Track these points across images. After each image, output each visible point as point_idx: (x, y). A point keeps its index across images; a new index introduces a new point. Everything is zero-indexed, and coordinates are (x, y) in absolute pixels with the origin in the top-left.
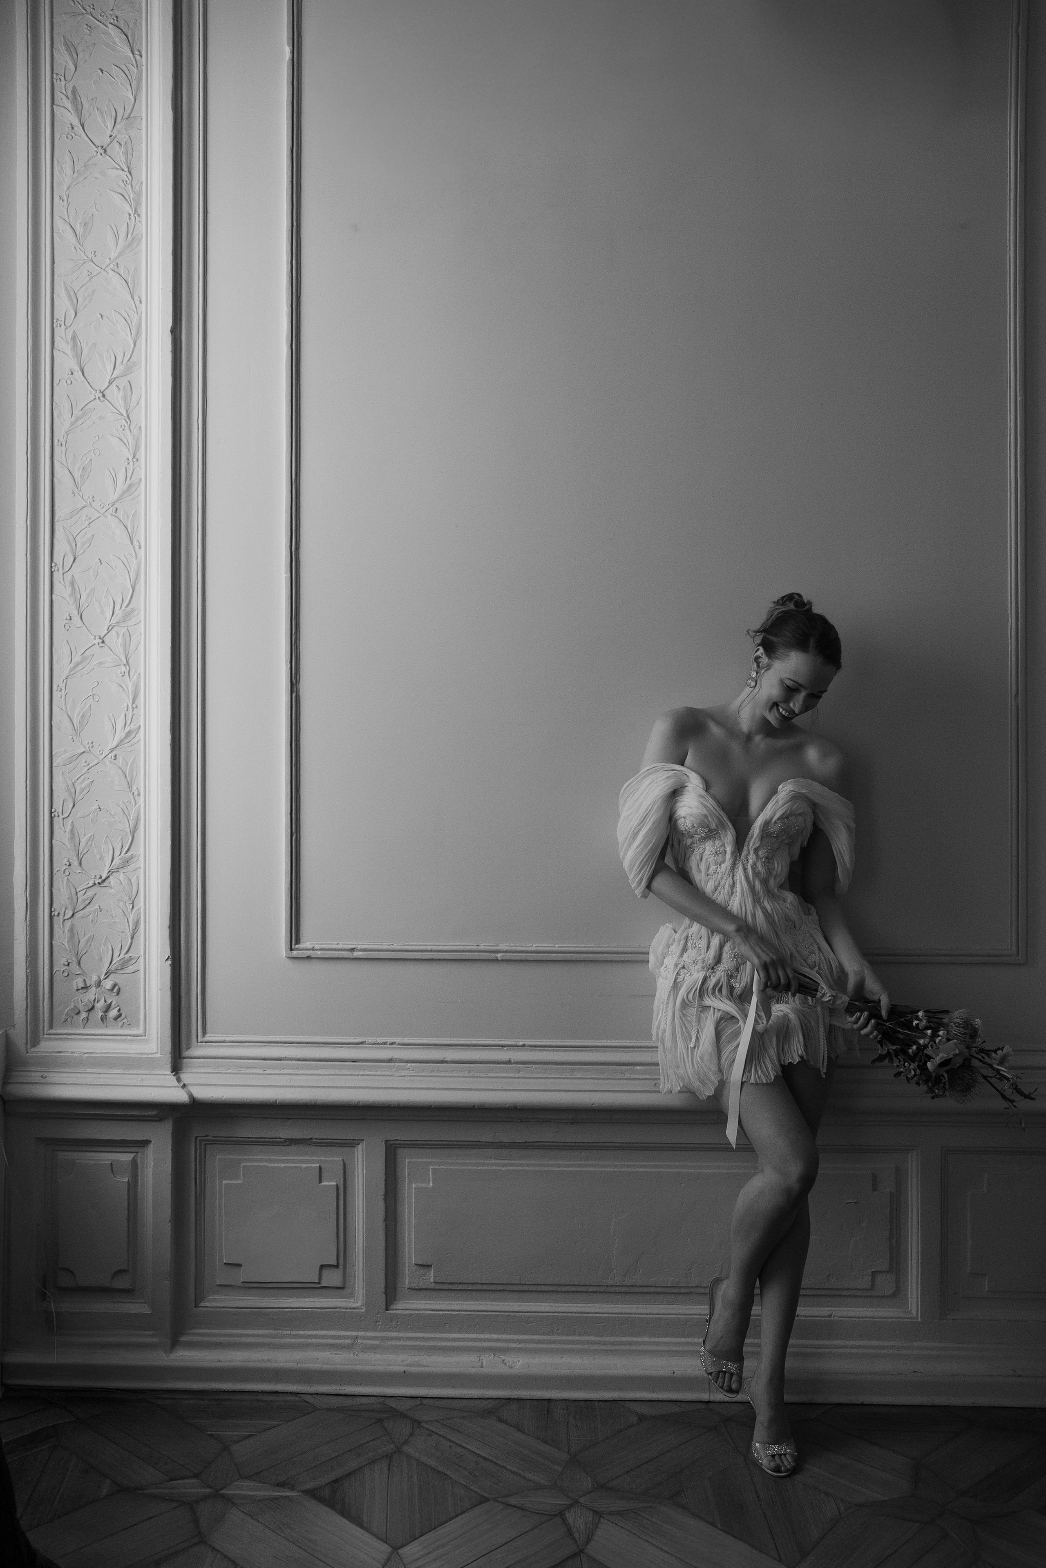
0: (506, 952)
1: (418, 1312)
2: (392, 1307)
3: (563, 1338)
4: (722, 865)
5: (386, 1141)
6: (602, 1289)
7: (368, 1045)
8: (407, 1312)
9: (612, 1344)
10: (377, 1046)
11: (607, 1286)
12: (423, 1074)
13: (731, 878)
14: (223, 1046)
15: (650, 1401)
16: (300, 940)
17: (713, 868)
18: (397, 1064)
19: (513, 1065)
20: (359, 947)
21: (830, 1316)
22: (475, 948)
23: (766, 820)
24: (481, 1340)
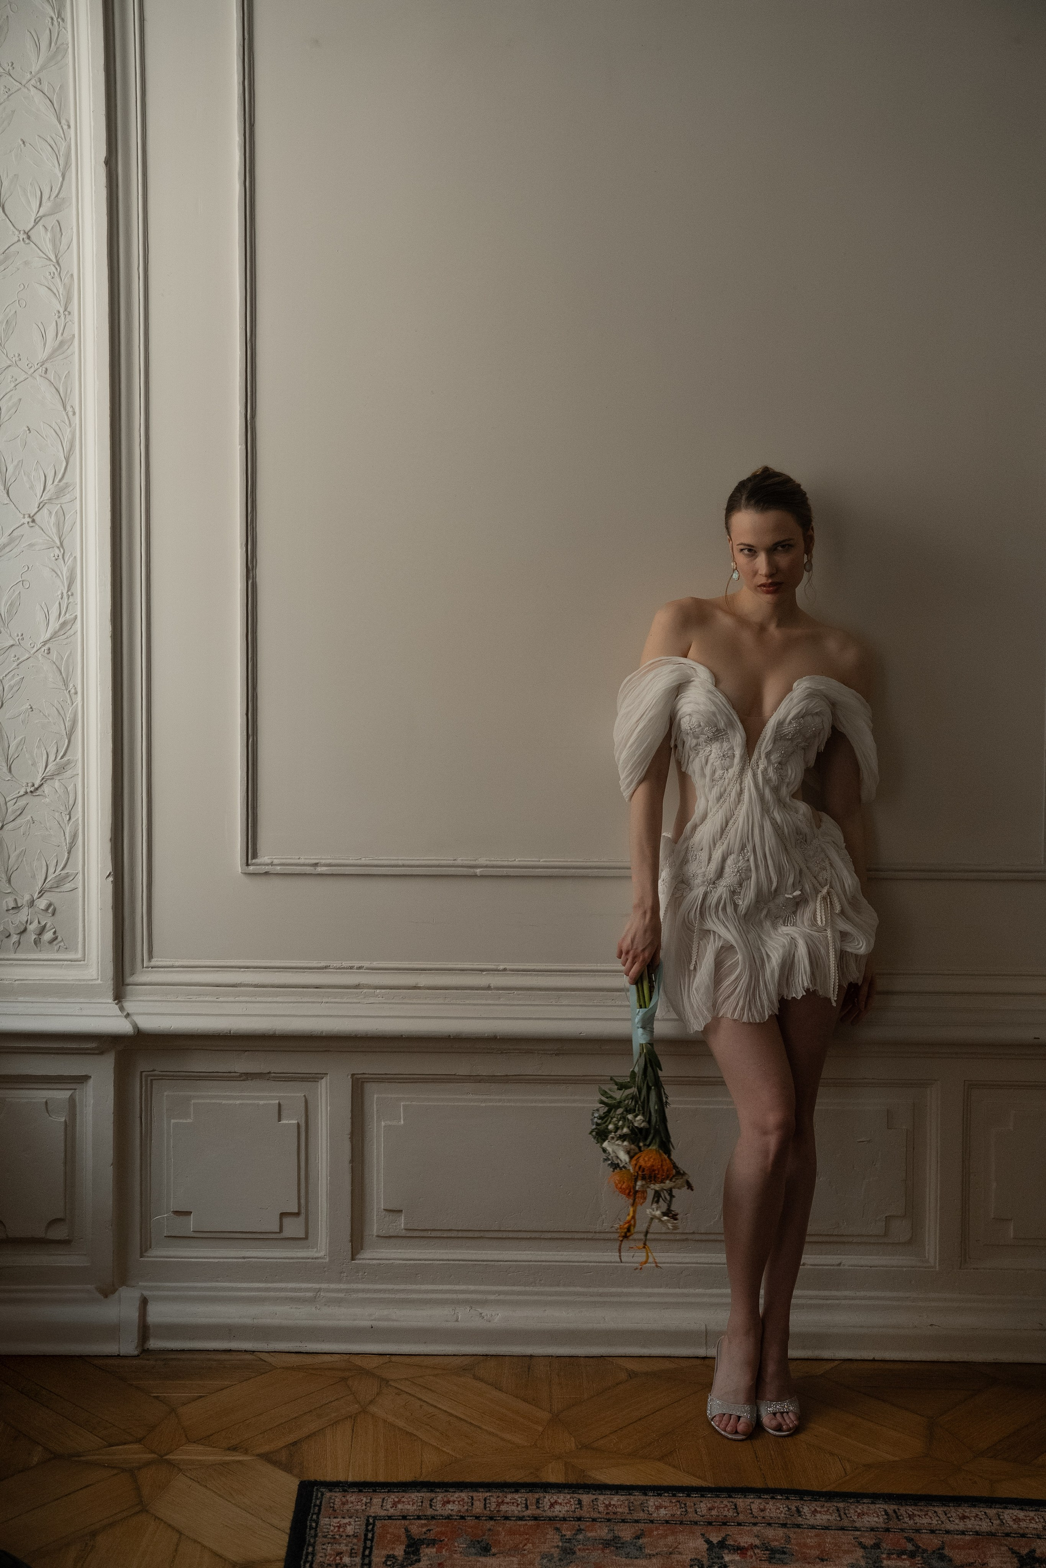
0: (486, 867)
1: (387, 1262)
2: (359, 1256)
3: (547, 1289)
4: (729, 770)
5: (353, 1075)
6: (590, 1236)
7: (332, 970)
8: (375, 1262)
9: (601, 1295)
10: (342, 970)
11: (595, 1232)
12: (393, 1001)
13: (738, 784)
14: (172, 972)
15: (641, 1357)
16: (257, 853)
17: (719, 772)
18: (365, 991)
19: (493, 991)
20: (323, 861)
21: (839, 1265)
22: (451, 862)
23: (779, 720)
24: (456, 1292)
